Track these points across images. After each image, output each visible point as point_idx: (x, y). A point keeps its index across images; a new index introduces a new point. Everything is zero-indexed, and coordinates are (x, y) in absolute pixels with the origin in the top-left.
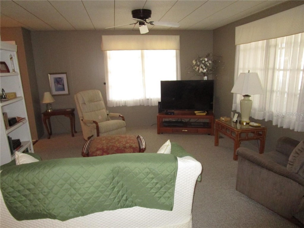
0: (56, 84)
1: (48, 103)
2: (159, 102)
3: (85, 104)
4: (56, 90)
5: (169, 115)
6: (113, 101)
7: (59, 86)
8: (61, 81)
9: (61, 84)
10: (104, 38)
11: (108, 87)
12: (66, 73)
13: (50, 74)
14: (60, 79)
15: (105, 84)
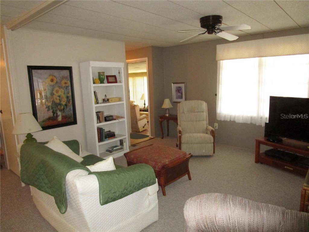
0: (177, 92)
1: (167, 109)
2: (266, 123)
3: (184, 113)
4: (177, 98)
5: (271, 141)
6: (221, 114)
7: (179, 94)
8: (181, 90)
9: (180, 93)
10: (219, 47)
11: (218, 98)
12: (184, 83)
13: (173, 83)
14: (180, 88)
15: (216, 95)
